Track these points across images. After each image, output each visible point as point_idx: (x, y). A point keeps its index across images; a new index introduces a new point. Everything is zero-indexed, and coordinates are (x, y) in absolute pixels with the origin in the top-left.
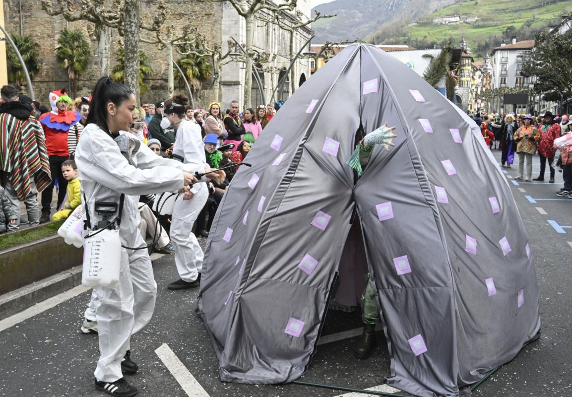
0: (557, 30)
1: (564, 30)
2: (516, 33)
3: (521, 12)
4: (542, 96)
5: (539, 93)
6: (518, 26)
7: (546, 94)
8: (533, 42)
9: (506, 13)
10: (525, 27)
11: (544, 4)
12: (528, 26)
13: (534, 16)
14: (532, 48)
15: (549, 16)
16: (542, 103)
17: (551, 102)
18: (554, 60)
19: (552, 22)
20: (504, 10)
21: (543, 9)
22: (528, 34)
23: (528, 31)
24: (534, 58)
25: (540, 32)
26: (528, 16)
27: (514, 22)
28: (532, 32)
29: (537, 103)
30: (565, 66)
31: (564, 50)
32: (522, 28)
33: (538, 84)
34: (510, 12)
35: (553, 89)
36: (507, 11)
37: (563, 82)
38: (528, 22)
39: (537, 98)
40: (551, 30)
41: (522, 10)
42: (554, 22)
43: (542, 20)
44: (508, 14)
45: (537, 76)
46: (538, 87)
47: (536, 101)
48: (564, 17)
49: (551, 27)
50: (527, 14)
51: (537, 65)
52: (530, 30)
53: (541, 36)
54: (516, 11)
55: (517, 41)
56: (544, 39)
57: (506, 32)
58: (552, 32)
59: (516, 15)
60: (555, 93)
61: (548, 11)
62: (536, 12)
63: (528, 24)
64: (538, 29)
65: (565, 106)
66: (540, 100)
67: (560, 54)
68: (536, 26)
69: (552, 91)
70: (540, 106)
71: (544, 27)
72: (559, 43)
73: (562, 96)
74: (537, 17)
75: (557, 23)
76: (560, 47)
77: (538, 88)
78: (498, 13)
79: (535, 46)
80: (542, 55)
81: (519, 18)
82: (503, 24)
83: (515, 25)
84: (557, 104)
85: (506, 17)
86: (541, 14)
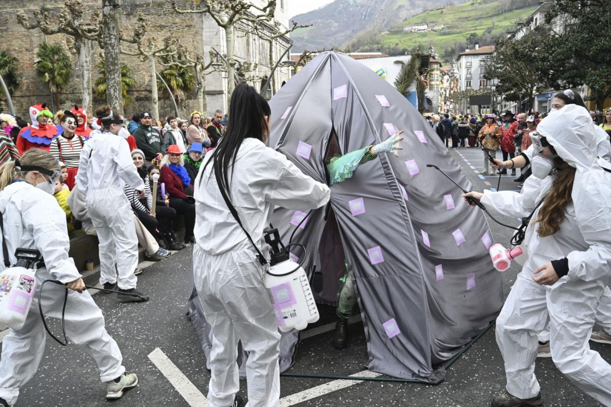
0: (514, 36)
1: (520, 36)
2: (479, 39)
3: (482, 20)
4: (504, 96)
5: (500, 94)
6: (479, 33)
7: (507, 95)
8: (493, 47)
9: (469, 21)
10: (486, 34)
11: (502, 12)
12: (489, 33)
13: (493, 24)
14: (493, 53)
15: (506, 23)
16: (503, 103)
17: (511, 102)
18: (512, 63)
19: (510, 28)
20: (467, 18)
21: (501, 17)
22: (489, 40)
23: (488, 37)
24: (495, 62)
25: (499, 38)
26: (488, 23)
27: (476, 29)
29: (499, 103)
30: (521, 68)
31: (520, 54)
32: (484, 34)
33: (499, 86)
34: (472, 20)
35: (512, 90)
36: (470, 19)
37: (521, 83)
38: (488, 29)
39: (499, 98)
40: (509, 36)
41: (483, 18)
42: (512, 28)
43: (500, 27)
44: (472, 22)
45: (498, 78)
46: (500, 88)
47: (498, 102)
48: (519, 24)
49: (509, 33)
50: (488, 21)
51: (498, 68)
52: (491, 37)
53: (500, 41)
54: (477, 19)
55: (479, 47)
56: (502, 44)
57: (470, 38)
58: (510, 38)
59: (478, 22)
60: (514, 93)
61: (505, 19)
62: (495, 19)
63: (489, 31)
64: (498, 35)
65: (524, 105)
66: (502, 101)
67: (516, 58)
68: (496, 32)
69: (512, 92)
70: (502, 106)
71: (503, 33)
72: (516, 47)
73: (521, 96)
74: (496, 24)
75: (514, 29)
76: (516, 52)
77: (499, 90)
78: (462, 21)
79: (495, 51)
80: (502, 59)
81: (481, 25)
82: (467, 31)
83: (477, 32)
84: (516, 104)
85: (469, 24)
86: (500, 21)
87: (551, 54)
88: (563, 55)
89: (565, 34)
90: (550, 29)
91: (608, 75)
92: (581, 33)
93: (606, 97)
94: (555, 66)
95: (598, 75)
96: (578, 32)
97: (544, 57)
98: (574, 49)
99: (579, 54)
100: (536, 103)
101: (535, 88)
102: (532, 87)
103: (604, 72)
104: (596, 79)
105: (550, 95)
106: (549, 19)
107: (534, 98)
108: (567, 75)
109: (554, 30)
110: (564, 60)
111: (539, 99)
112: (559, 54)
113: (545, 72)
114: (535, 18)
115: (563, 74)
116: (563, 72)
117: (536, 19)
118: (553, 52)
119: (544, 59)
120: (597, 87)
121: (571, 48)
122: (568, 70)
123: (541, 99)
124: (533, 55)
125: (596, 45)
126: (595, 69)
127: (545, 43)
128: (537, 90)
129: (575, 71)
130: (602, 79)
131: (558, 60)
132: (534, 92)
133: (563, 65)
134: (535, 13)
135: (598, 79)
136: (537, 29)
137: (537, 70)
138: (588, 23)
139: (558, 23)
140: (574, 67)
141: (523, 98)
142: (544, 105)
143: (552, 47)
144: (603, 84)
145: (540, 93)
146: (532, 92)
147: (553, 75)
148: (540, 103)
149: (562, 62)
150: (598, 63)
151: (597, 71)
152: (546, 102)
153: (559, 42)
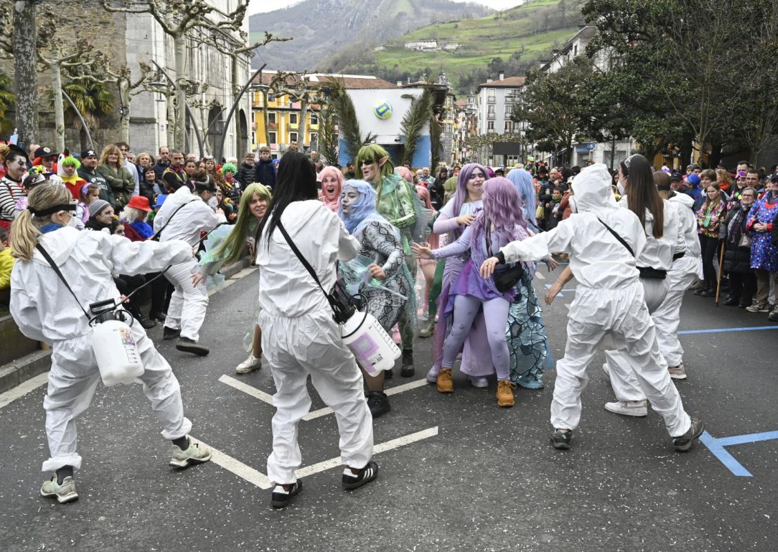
0: (548, 67)
1: (555, 67)
2: (504, 66)
3: (508, 40)
4: (535, 145)
5: (531, 142)
6: (505, 57)
7: (539, 144)
8: (523, 79)
9: (491, 40)
10: (514, 59)
11: (534, 33)
12: (517, 58)
13: (522, 47)
14: (522, 86)
15: (540, 48)
16: (535, 153)
17: (545, 153)
18: (547, 103)
19: (543, 55)
20: (489, 37)
21: (532, 39)
22: (517, 68)
23: (516, 64)
24: (525, 100)
25: (529, 67)
26: (516, 46)
27: (500, 53)
28: (521, 66)
30: (558, 110)
31: (556, 94)
32: (510, 60)
33: (530, 131)
34: (495, 40)
35: (546, 137)
36: (492, 38)
37: (556, 129)
38: (516, 53)
39: (530, 147)
40: (542, 65)
41: (509, 38)
42: (546, 55)
43: (531, 52)
44: (495, 42)
45: (529, 121)
46: (531, 134)
48: (555, 51)
49: (543, 62)
50: (516, 43)
51: (529, 108)
52: (519, 64)
53: (532, 73)
54: (502, 39)
55: (505, 77)
56: (535, 77)
57: (492, 64)
58: (543, 69)
59: (502, 43)
60: (548, 141)
61: (538, 42)
62: (525, 41)
63: (517, 56)
64: (528, 63)
65: (560, 157)
66: (533, 150)
67: (552, 98)
68: (525, 58)
69: (546, 140)
71: (534, 61)
72: (552, 85)
73: (556, 145)
74: (526, 47)
75: (549, 57)
76: (552, 91)
77: (530, 136)
78: (482, 40)
79: (525, 84)
80: (534, 97)
81: (506, 48)
82: (488, 54)
83: (502, 56)
84: (551, 155)
85: (492, 45)
86: (531, 44)
87: (593, 97)
88: (607, 99)
89: (609, 73)
90: (592, 63)
91: (657, 127)
92: (628, 73)
93: (656, 152)
94: (597, 112)
95: (646, 127)
96: (624, 71)
97: (584, 100)
98: (619, 92)
99: (624, 99)
100: (575, 155)
101: (574, 136)
102: (571, 135)
103: (653, 123)
104: (643, 131)
105: (591, 146)
106: (591, 52)
107: (572, 149)
108: (611, 123)
109: (598, 65)
110: (607, 105)
111: (579, 150)
112: (602, 97)
113: (585, 120)
114: (574, 45)
115: (606, 122)
116: (606, 120)
117: (576, 47)
118: (596, 94)
119: (584, 102)
120: (645, 141)
121: (616, 90)
122: (613, 118)
123: (581, 150)
124: (572, 96)
125: (645, 89)
126: (643, 118)
127: (585, 82)
128: (577, 138)
129: (620, 119)
130: (650, 131)
131: (601, 105)
132: (573, 141)
133: (607, 111)
134: (575, 39)
135: (646, 131)
136: (577, 60)
137: (577, 115)
138: (636, 60)
139: (602, 56)
140: (620, 115)
141: (560, 148)
142: (585, 158)
143: (594, 88)
144: (652, 138)
145: (580, 143)
146: (570, 142)
147: (595, 122)
148: (580, 155)
149: (605, 107)
150: (646, 111)
151: (646, 122)
152: (587, 154)
153: (602, 81)
